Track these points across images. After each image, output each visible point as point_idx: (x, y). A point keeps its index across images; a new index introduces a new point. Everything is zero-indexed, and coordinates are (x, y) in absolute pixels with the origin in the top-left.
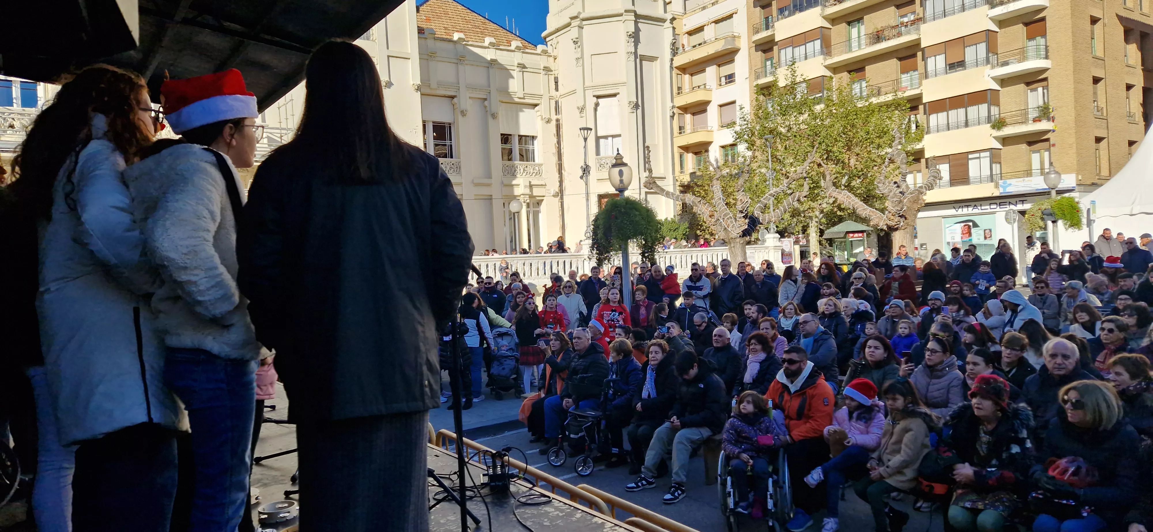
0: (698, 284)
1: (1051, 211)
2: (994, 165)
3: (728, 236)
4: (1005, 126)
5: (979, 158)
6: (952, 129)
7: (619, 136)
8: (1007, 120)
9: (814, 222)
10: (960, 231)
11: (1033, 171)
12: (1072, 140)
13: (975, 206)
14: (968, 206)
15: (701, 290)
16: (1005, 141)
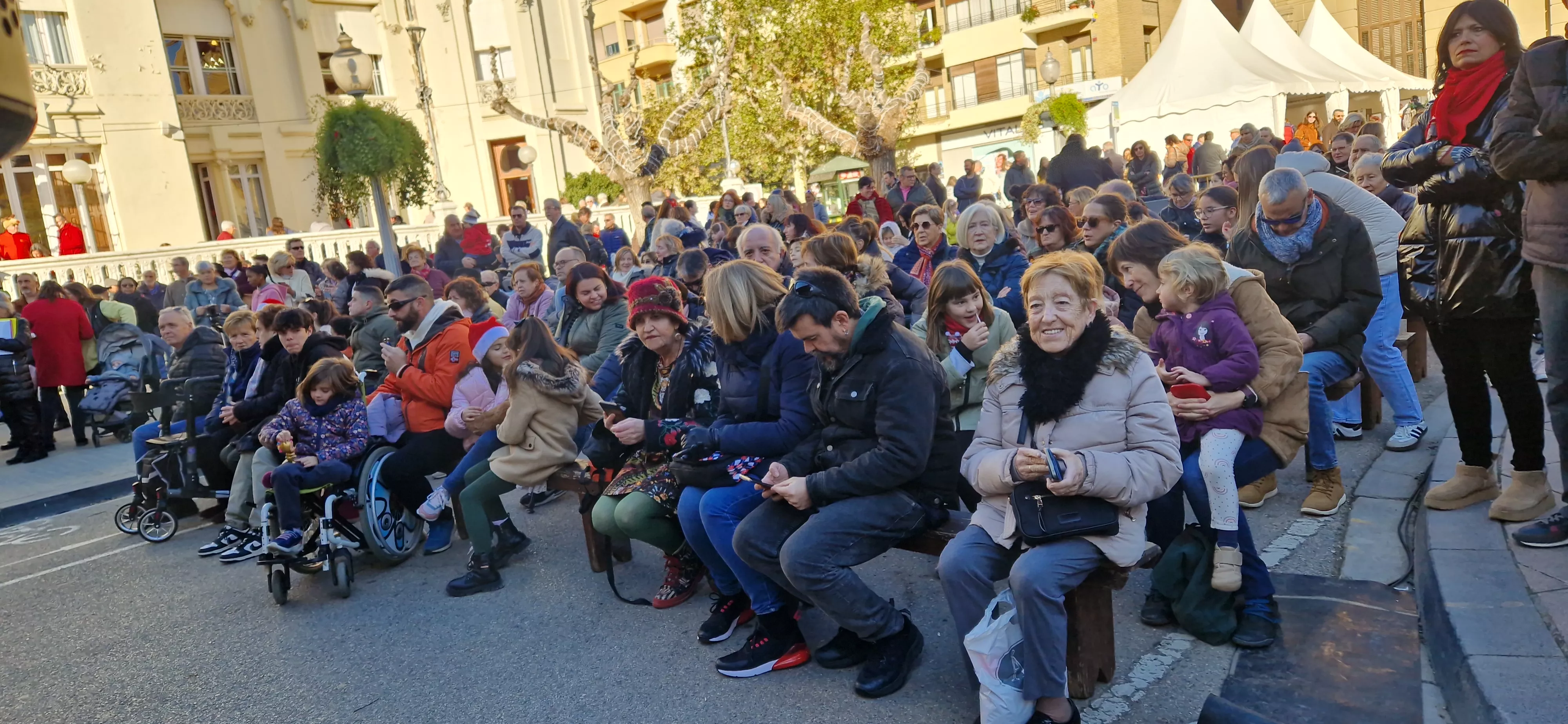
0: (524, 238)
1: (1049, 114)
2: (1027, 71)
3: (622, 176)
4: (1038, 16)
5: (1009, 63)
6: (975, 24)
7: (508, 49)
8: (1039, 8)
9: (797, 161)
10: (993, 164)
11: (1074, 76)
12: (1115, 31)
13: (1010, 128)
14: (1000, 129)
15: (528, 245)
16: (1041, 37)
